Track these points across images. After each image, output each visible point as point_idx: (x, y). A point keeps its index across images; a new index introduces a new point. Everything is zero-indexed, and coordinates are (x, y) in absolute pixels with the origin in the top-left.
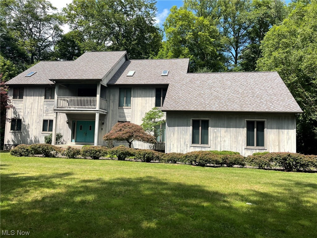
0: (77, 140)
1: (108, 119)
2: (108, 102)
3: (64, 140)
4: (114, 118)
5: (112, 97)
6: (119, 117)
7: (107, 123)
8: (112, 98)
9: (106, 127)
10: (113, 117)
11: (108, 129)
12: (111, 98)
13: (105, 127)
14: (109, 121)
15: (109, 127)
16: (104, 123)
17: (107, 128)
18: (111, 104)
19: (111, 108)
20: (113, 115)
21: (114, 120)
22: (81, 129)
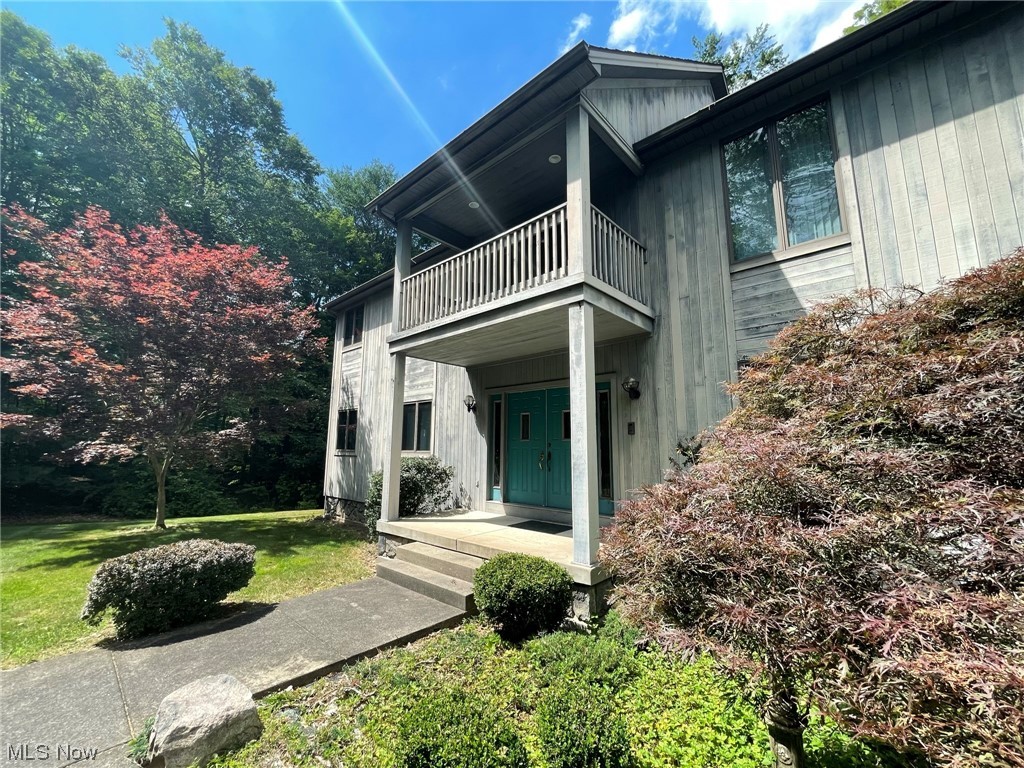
0: (513, 494)
1: (661, 360)
2: (655, 259)
3: (461, 490)
4: (705, 345)
5: (675, 221)
6: (741, 335)
7: (662, 385)
8: (677, 225)
9: (656, 413)
10: (700, 340)
11: (673, 423)
12: (670, 227)
13: (648, 414)
14: (671, 373)
15: (673, 412)
16: (642, 388)
17: (663, 421)
18: (678, 262)
19: (678, 287)
20: (693, 325)
21: (706, 358)
22: (525, 436)
